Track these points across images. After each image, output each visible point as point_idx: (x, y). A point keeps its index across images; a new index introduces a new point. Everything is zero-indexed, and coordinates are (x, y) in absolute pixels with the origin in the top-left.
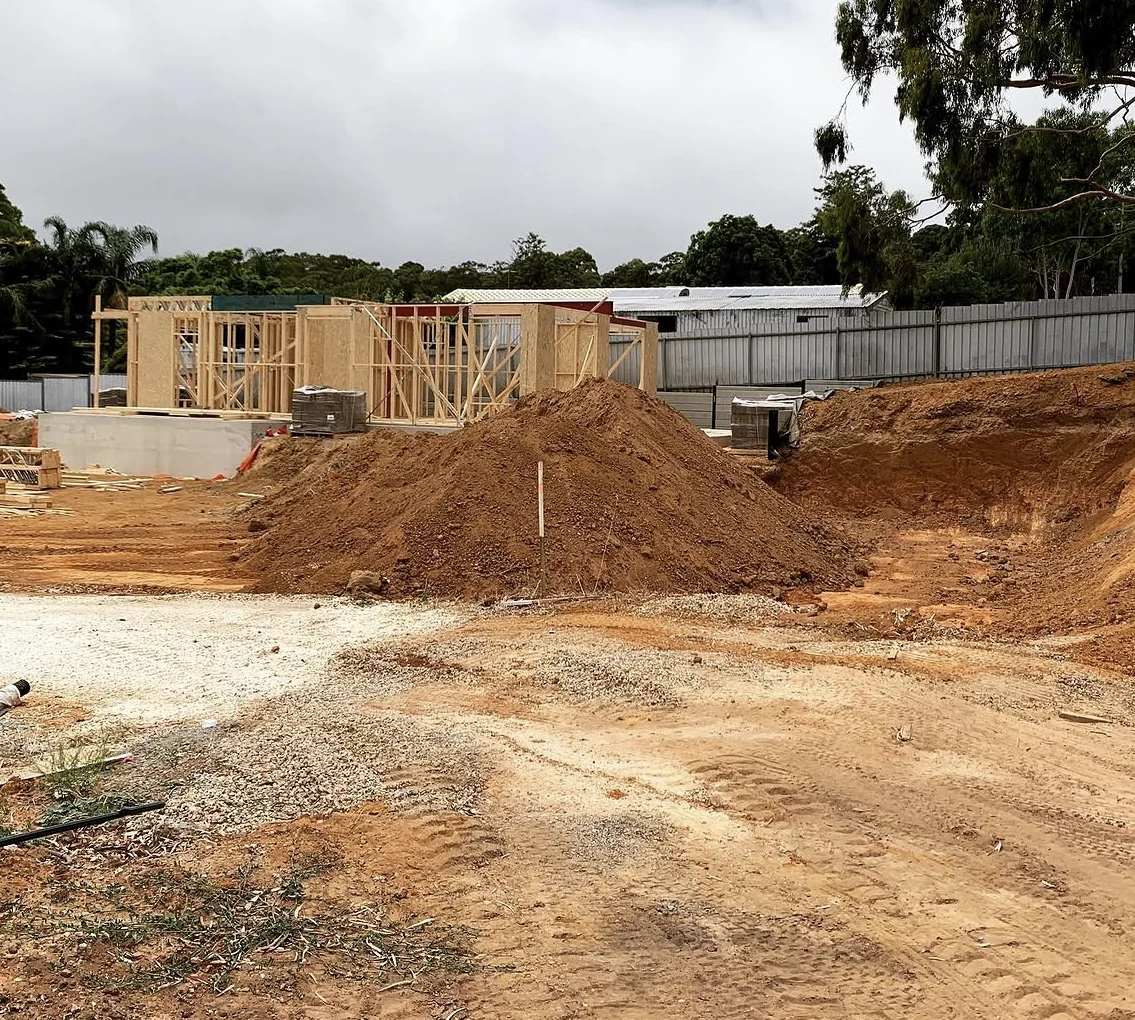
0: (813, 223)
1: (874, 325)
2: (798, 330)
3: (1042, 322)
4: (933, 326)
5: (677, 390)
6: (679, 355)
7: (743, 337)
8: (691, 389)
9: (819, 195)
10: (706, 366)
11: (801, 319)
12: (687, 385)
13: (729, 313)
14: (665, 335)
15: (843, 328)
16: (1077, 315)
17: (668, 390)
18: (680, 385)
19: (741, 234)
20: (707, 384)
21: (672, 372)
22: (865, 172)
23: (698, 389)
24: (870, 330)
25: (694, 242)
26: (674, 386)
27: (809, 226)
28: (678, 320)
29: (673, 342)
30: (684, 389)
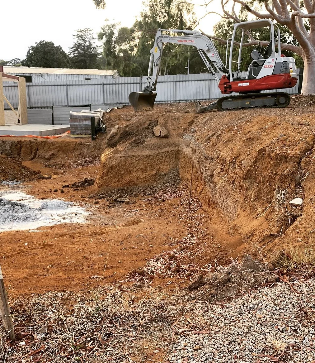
0: (73, 48)
1: (117, 82)
2: (86, 83)
3: (178, 83)
4: (139, 83)
5: (35, 108)
6: (35, 93)
7: (63, 85)
8: (41, 107)
9: (75, 37)
10: (48, 98)
11: (86, 79)
12: (39, 105)
13: (55, 75)
14: (28, 84)
15: (105, 83)
16: (190, 81)
17: (31, 108)
18: (37, 106)
19: (49, 48)
20: (48, 105)
21: (32, 100)
22: (90, 31)
23: (44, 107)
24: (115, 84)
25: (30, 49)
26: (34, 106)
27: (71, 48)
28: (33, 77)
29: (32, 87)
30: (38, 107)
